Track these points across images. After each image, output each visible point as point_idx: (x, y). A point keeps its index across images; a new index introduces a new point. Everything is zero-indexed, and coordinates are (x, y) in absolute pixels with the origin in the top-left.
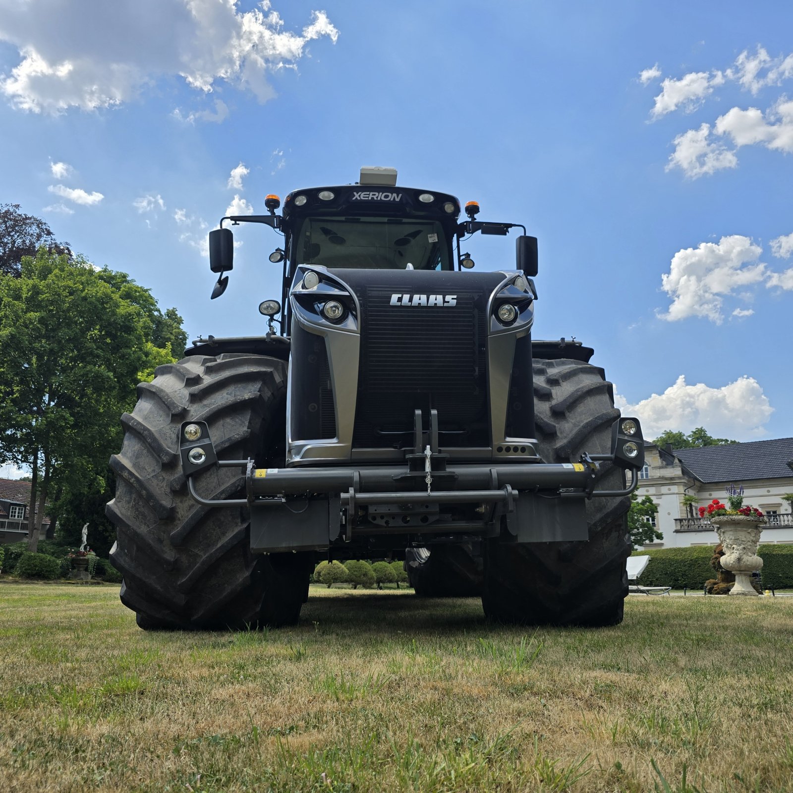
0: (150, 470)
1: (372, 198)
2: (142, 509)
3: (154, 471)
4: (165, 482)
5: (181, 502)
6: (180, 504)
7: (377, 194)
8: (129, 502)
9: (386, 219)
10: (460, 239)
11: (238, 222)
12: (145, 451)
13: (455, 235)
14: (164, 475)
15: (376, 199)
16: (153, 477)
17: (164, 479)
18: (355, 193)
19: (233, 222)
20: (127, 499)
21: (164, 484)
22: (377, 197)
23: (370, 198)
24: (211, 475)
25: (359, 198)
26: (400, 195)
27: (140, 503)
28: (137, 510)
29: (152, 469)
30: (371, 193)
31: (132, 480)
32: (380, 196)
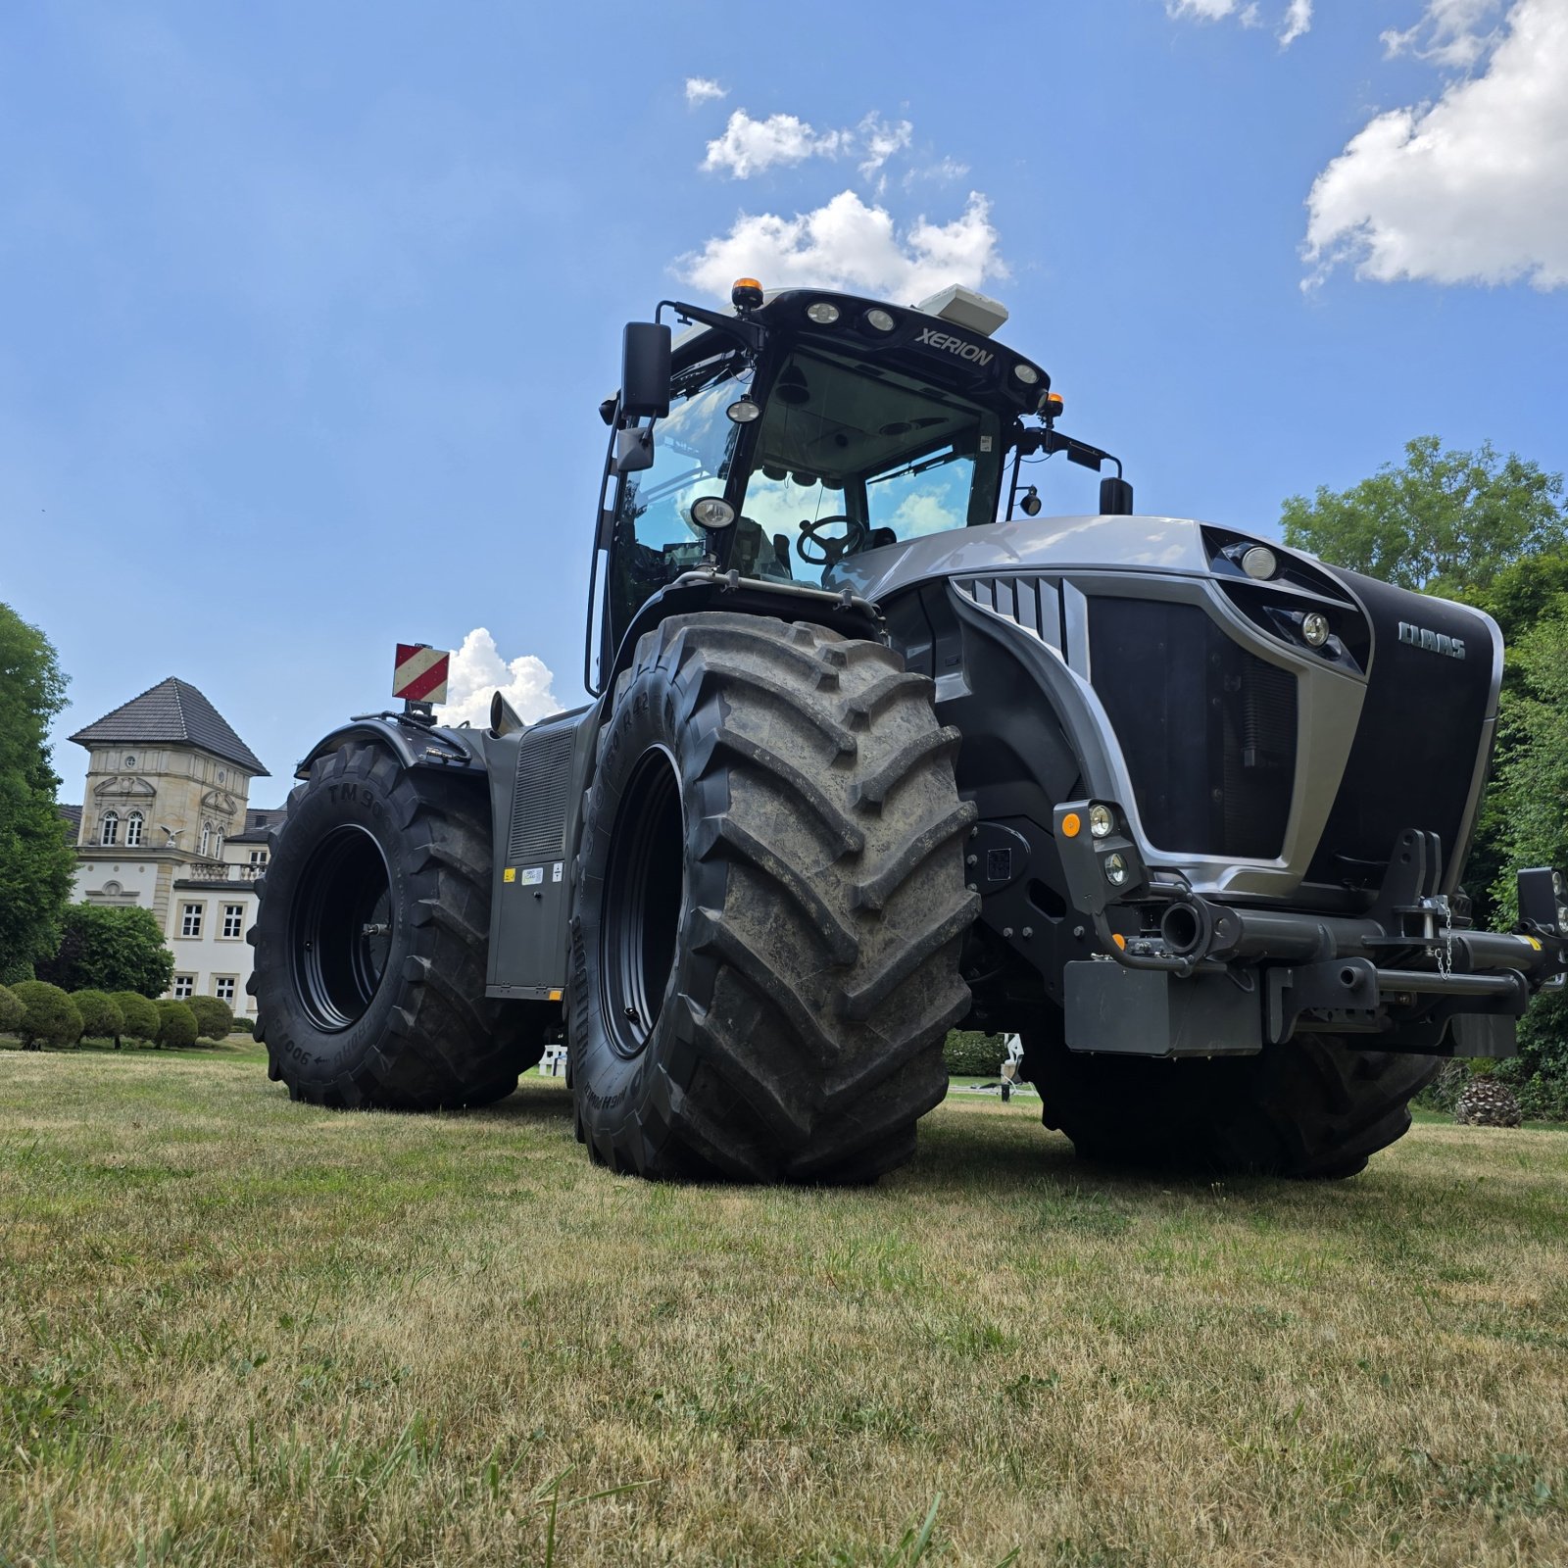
0: (808, 861)
1: (948, 348)
2: (791, 940)
3: (816, 862)
4: (841, 887)
5: (871, 932)
6: (868, 937)
7: (959, 342)
8: (761, 922)
9: (919, 386)
10: (1023, 457)
11: (689, 319)
12: (792, 819)
13: (1014, 448)
14: (838, 873)
15: (952, 350)
16: (816, 874)
17: (839, 881)
18: (926, 330)
19: (681, 317)
20: (756, 915)
21: (840, 892)
22: (955, 349)
23: (943, 347)
24: (923, 884)
25: (926, 342)
26: (991, 356)
27: (789, 926)
28: (780, 939)
29: (812, 858)
30: (952, 339)
31: (787, 879)
32: (960, 347)
